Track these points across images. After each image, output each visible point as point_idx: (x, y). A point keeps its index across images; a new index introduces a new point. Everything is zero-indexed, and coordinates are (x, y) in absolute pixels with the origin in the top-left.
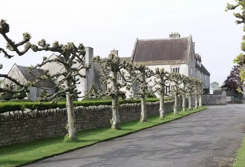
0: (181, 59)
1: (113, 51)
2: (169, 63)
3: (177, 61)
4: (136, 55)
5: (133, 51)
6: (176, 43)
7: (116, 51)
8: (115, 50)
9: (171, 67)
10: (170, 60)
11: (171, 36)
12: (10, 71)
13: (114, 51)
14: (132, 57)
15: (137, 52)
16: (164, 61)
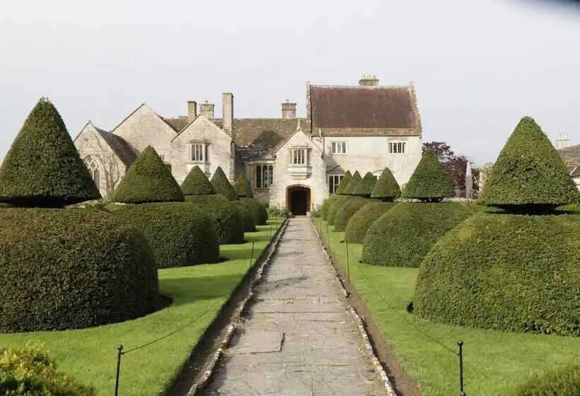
0: (407, 127)
1: (204, 105)
2: (385, 133)
3: (402, 131)
4: (315, 114)
5: (307, 106)
6: (388, 96)
7: (211, 105)
8: (209, 103)
9: (390, 142)
10: (387, 127)
11: (363, 82)
12: (77, 137)
13: (207, 105)
14: (308, 119)
15: (314, 108)
16: (376, 130)
